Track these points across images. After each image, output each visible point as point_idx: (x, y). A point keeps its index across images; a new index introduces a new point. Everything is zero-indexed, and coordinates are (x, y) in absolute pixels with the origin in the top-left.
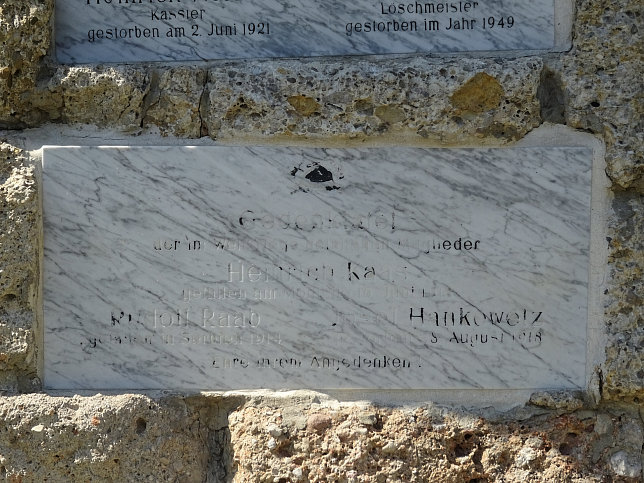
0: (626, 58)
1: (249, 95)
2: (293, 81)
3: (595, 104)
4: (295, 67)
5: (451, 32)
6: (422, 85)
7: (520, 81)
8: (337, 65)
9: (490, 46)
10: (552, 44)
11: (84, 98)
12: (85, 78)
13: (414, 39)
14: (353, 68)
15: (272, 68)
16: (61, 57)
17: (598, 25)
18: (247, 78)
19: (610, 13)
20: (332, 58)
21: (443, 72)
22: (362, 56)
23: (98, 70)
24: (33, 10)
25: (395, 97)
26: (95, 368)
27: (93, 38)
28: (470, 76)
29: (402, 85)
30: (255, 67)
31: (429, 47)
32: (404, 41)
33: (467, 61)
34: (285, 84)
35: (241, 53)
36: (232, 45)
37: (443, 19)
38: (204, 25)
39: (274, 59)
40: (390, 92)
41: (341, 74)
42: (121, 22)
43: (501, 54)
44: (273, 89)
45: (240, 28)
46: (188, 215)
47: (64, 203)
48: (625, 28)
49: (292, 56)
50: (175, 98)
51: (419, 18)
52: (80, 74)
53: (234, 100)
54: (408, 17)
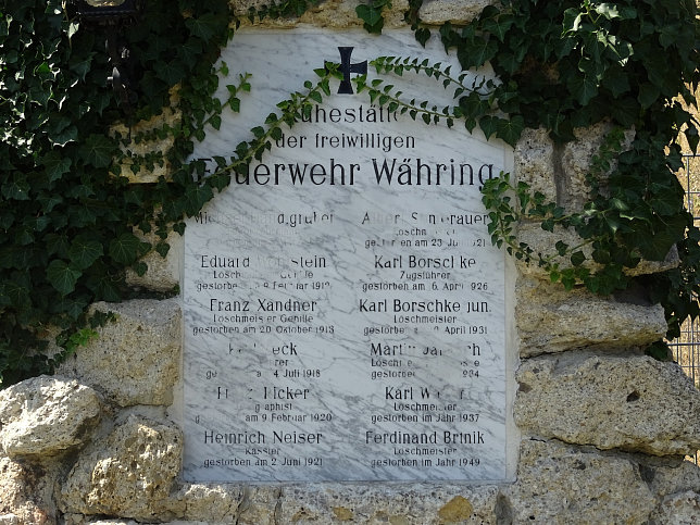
0: (552, 488)
1: (307, 506)
2: (337, 497)
3: (532, 518)
4: (338, 487)
5: (439, 468)
6: (420, 502)
7: (483, 502)
8: (365, 487)
9: (464, 477)
10: (504, 477)
11: (200, 505)
12: (201, 492)
13: (416, 472)
14: (375, 490)
15: (323, 488)
16: (186, 476)
17: (534, 466)
18: (307, 494)
19: (541, 459)
20: (362, 483)
21: (433, 494)
22: (381, 482)
23: (210, 487)
24: (170, 447)
25: (402, 511)
27: (208, 465)
28: (451, 497)
29: (407, 502)
30: (312, 487)
31: (425, 477)
32: (408, 472)
33: (450, 487)
34: (331, 499)
35: (303, 477)
36: (297, 472)
37: (434, 459)
38: (280, 459)
39: (324, 482)
40: (399, 507)
41: (368, 494)
42: (226, 455)
43: (472, 483)
44: (323, 502)
45: (302, 461)
48: (551, 468)
49: (336, 481)
50: (259, 507)
51: (418, 458)
52: (198, 490)
53: (298, 509)
54: (411, 457)
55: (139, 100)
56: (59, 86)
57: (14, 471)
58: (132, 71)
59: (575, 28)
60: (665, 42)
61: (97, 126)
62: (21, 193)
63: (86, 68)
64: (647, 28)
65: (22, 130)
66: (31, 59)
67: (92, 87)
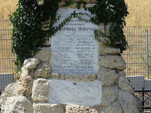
0: (103, 74)
1: (69, 76)
3: (101, 78)
4: (73, 74)
6: (85, 76)
7: (94, 76)
9: (91, 72)
10: (97, 72)
11: (54, 76)
12: (54, 74)
15: (71, 74)
16: (52, 72)
17: (101, 71)
20: (77, 73)
21: (87, 75)
22: (79, 73)
24: (49, 68)
26: (54, 101)
27: (55, 70)
28: (89, 75)
30: (69, 74)
31: (85, 72)
32: (83, 72)
35: (68, 72)
36: (67, 71)
37: (87, 70)
38: (65, 70)
40: (82, 76)
42: (57, 69)
44: (71, 76)
45: (68, 70)
46: (63, 87)
47: (51, 85)
48: (103, 71)
49: (73, 73)
50: (62, 76)
51: (85, 70)
53: (67, 77)
54: (84, 69)
55: (45, 19)
56: (34, 16)
57: (27, 71)
58: (44, 14)
59: (107, 9)
60: (121, 10)
61: (39, 22)
62: (28, 32)
63: (37, 14)
64: (118, 8)
65: (28, 23)
66: (30, 12)
67: (38, 16)
